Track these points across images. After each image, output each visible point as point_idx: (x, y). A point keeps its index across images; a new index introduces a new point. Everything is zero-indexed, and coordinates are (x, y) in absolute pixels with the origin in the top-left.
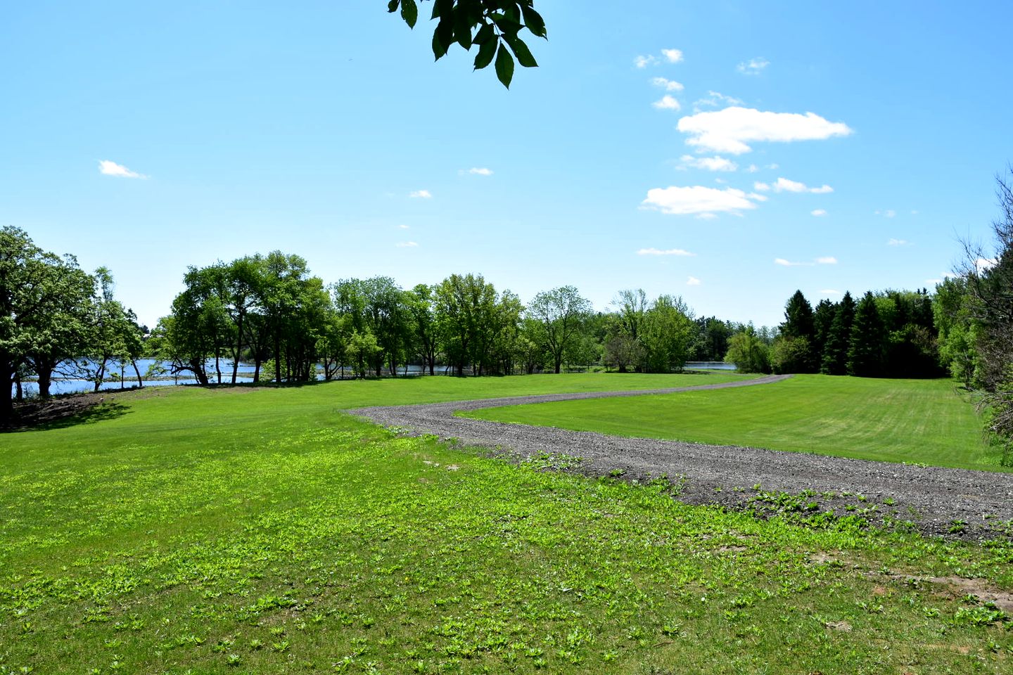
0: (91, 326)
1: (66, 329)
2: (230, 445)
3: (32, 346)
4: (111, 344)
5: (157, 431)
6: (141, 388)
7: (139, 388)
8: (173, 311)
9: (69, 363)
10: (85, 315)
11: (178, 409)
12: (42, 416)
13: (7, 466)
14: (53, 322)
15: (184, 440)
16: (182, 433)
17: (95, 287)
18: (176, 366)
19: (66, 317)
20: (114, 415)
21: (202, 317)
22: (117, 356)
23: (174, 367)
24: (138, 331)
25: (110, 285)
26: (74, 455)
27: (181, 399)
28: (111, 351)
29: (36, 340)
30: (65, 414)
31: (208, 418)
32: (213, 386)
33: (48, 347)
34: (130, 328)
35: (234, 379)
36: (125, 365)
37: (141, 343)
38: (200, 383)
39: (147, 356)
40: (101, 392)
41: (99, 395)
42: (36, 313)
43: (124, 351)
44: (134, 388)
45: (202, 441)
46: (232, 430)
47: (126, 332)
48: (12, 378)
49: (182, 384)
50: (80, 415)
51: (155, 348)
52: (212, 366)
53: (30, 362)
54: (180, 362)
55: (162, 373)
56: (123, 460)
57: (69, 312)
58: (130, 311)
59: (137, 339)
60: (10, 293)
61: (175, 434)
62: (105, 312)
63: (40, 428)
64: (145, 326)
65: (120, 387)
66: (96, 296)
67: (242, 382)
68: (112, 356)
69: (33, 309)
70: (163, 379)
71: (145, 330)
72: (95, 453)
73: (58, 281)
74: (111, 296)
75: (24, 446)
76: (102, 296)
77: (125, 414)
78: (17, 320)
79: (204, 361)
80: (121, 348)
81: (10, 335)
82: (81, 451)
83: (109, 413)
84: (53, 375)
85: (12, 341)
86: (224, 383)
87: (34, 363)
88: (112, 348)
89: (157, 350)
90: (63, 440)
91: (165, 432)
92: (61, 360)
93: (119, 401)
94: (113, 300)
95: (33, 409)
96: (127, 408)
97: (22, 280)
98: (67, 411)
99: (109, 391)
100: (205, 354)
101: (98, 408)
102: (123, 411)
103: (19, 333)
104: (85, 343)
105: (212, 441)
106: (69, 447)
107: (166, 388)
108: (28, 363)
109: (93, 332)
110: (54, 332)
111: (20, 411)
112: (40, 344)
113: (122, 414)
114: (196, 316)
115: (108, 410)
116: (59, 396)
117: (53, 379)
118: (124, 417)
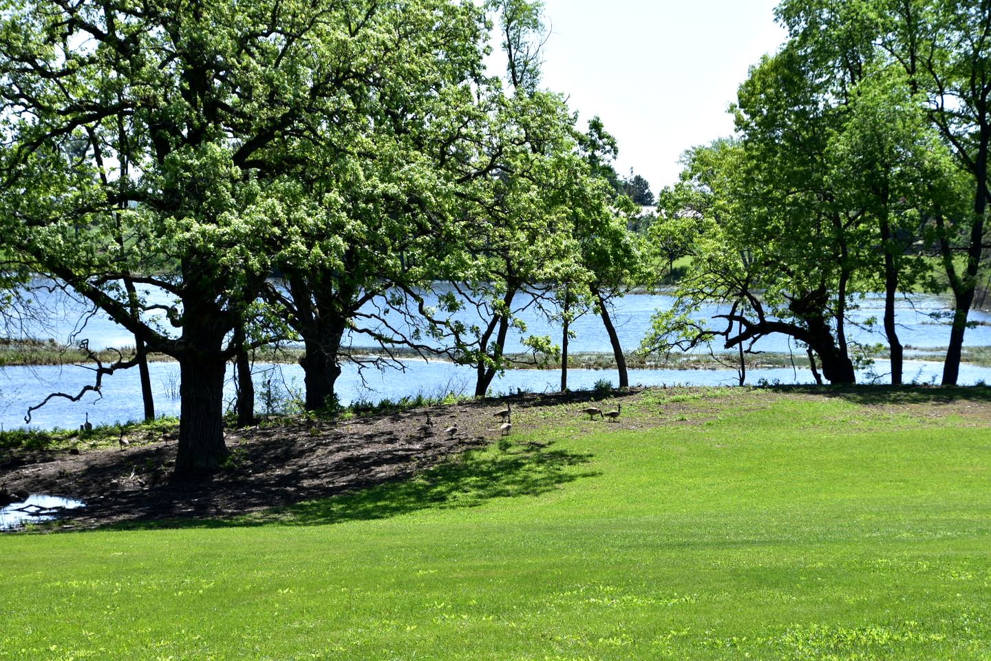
0: (466, 179)
1: (393, 189)
2: (943, 613)
3: (288, 242)
4: (532, 239)
5: (681, 545)
6: (624, 391)
7: (617, 394)
8: (739, 122)
9: (399, 302)
10: (451, 140)
11: (748, 471)
12: (314, 475)
13: (209, 638)
14: (354, 163)
15: (776, 584)
16: (764, 558)
17: (480, 46)
18: (742, 320)
19: (389, 146)
20: (535, 483)
21: (840, 144)
22: (550, 282)
23: (736, 324)
24: (620, 197)
25: (529, 37)
26: (413, 610)
27: (758, 436)
28: (529, 266)
29: (298, 222)
30: (385, 471)
31: (855, 511)
32: (873, 394)
33: (337, 247)
34: (592, 184)
35: (951, 371)
36: (574, 310)
37: (628, 237)
38: (825, 381)
39: (647, 284)
40: (492, 402)
41: (489, 412)
42: (299, 133)
43: (572, 264)
44: (602, 392)
45: (839, 592)
46: (948, 559)
47: (580, 198)
48: (224, 346)
49: (764, 385)
50: (431, 475)
51: (672, 257)
52: (869, 323)
53: (279, 296)
54: (758, 307)
55: (694, 343)
56: (571, 639)
57: (399, 131)
58: (596, 126)
59: (615, 224)
60: (218, 67)
61: (742, 557)
62: (514, 131)
63: (306, 517)
64: (638, 179)
65: (558, 389)
66: (486, 74)
67: (981, 385)
68: (534, 280)
69: (287, 120)
70: (696, 365)
71: (639, 192)
72: (479, 610)
73: (363, 25)
74: (534, 74)
75: (259, 575)
76: (504, 75)
77: (571, 478)
78: (240, 157)
79: (841, 305)
80: (561, 255)
81: (221, 206)
82: (438, 600)
83: (521, 474)
84: (347, 339)
85: (227, 224)
86: (913, 387)
87: (291, 300)
88: (536, 253)
89: (678, 264)
90: (378, 561)
91: (709, 552)
92: (374, 293)
93: (551, 434)
94: (541, 88)
95: (287, 452)
96: (581, 458)
97: (257, 18)
98: (388, 462)
99: (520, 398)
100: (845, 276)
101: (485, 456)
102: (566, 469)
103: (250, 198)
104: (450, 237)
105: (875, 595)
106: (399, 584)
107: (707, 395)
108: (273, 297)
109: (474, 199)
110: (354, 199)
111: (247, 457)
112: (312, 237)
113: (561, 479)
114: (817, 143)
115: (517, 465)
116: (363, 411)
117: (351, 353)
118: (568, 491)
